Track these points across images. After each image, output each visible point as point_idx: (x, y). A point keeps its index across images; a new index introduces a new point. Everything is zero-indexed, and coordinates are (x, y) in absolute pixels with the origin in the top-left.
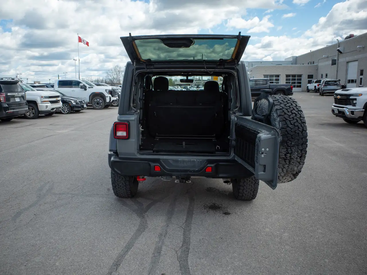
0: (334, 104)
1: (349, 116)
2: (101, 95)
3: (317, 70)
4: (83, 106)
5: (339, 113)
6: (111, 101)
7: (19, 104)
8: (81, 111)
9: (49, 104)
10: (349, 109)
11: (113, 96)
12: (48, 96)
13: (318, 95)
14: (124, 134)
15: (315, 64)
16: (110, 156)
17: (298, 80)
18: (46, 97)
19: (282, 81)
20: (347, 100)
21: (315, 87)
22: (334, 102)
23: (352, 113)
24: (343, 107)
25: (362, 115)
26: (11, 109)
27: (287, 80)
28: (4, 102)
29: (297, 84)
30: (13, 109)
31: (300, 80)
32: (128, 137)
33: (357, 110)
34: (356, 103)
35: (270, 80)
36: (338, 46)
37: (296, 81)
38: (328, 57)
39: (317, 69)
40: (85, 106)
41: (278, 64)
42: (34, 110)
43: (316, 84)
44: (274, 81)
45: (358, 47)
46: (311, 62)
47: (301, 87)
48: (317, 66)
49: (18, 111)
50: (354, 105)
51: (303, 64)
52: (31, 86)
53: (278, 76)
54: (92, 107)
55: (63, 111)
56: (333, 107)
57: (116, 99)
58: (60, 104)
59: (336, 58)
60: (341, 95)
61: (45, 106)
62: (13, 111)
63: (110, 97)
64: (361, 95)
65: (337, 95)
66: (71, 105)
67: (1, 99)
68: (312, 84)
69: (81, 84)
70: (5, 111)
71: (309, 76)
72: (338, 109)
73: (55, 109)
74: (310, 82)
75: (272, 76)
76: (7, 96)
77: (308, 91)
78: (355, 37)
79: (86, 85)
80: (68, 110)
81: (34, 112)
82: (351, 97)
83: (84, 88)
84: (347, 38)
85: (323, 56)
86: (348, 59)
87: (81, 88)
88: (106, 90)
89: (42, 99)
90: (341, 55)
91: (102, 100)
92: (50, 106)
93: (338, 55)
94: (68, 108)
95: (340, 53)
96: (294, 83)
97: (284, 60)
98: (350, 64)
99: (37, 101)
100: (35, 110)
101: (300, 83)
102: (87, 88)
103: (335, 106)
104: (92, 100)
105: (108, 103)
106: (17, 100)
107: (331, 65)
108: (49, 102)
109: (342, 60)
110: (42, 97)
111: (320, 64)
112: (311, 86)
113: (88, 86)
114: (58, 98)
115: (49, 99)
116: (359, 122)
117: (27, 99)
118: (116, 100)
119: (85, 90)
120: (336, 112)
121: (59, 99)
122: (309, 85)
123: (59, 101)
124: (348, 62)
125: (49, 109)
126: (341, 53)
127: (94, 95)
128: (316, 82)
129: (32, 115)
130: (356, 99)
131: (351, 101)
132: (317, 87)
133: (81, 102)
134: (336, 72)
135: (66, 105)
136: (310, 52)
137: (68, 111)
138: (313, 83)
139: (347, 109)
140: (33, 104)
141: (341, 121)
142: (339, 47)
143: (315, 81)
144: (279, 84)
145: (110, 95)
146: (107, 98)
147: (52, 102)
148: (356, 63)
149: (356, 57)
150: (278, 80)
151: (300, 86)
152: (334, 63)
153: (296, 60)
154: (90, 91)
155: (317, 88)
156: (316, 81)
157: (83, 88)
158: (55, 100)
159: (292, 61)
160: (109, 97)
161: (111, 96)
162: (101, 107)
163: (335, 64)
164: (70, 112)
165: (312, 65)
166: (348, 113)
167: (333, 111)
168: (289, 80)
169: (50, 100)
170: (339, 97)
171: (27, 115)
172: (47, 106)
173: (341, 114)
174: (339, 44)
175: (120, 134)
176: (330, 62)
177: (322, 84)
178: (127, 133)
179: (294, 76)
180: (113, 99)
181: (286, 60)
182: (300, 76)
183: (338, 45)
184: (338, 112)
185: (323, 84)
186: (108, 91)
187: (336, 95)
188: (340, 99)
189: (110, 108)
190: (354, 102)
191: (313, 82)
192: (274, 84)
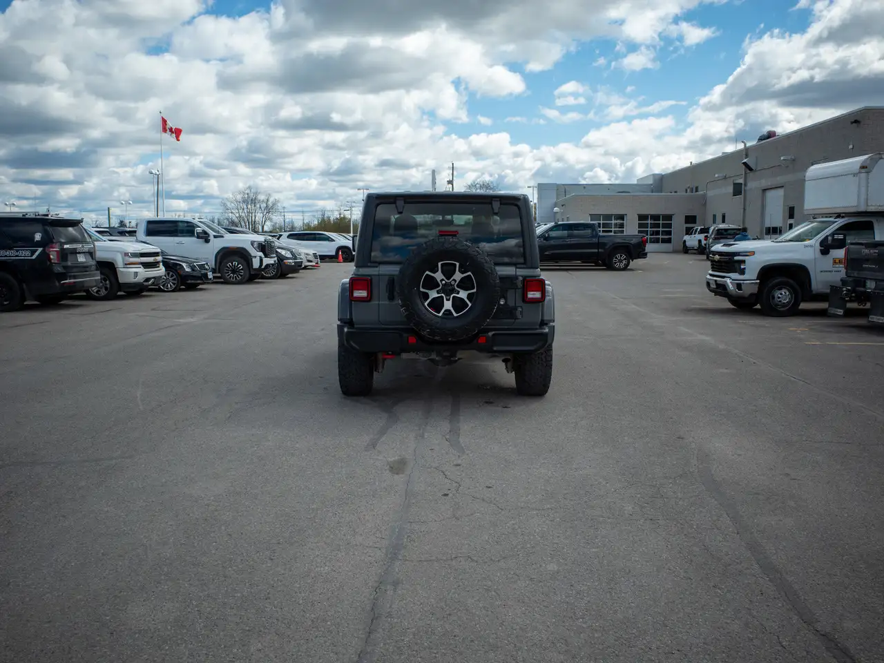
0: (710, 272)
1: (734, 293)
2: (241, 254)
3: (705, 204)
4: (206, 275)
5: (717, 288)
6: (263, 267)
7: (84, 268)
8: (200, 287)
9: (141, 270)
10: (733, 280)
11: (266, 256)
12: (138, 252)
13: (703, 260)
14: (363, 294)
15: (701, 193)
16: (340, 328)
17: (665, 226)
18: (135, 255)
19: (632, 229)
20: (729, 263)
21: (700, 241)
22: (710, 267)
23: (739, 286)
24: (724, 277)
25: (755, 290)
26: (71, 277)
27: (640, 226)
28: (56, 262)
29: (662, 235)
30: (75, 277)
31: (670, 226)
32: (369, 299)
33: (745, 282)
34: (745, 268)
35: (605, 225)
36: (744, 156)
37: (661, 229)
38: (725, 178)
39: (704, 201)
40: (210, 275)
41: (622, 191)
42: (108, 282)
43: (702, 237)
44: (613, 229)
45: (782, 158)
46: (692, 189)
47: (671, 242)
48: (704, 196)
49: (83, 281)
50: (742, 272)
51: (676, 192)
52: (97, 232)
53: (622, 217)
54: (222, 280)
55: (163, 286)
56: (708, 277)
57: (273, 262)
58: (161, 270)
59: (741, 181)
60: (720, 254)
61: (134, 273)
62: (74, 282)
63: (260, 257)
64: (753, 253)
65: (715, 253)
66: (182, 273)
67: (51, 257)
68: (693, 236)
69: (199, 230)
70: (59, 281)
71: (687, 218)
72: (716, 281)
73: (152, 280)
74: (689, 231)
75: (608, 217)
76: (63, 250)
77: (686, 250)
78: (777, 137)
79: (208, 232)
80: (174, 284)
81: (108, 286)
82: (736, 258)
83: (205, 237)
84: (761, 139)
85: (716, 176)
86: (764, 183)
87: (198, 237)
88: (252, 243)
89: (127, 258)
90: (751, 174)
91: (245, 263)
92: (143, 273)
93: (746, 173)
94: (174, 280)
95: (748, 171)
96: (657, 233)
97: (636, 182)
98: (770, 194)
99: (116, 261)
100: (110, 282)
101: (669, 233)
102: (211, 238)
103: (711, 275)
104: (220, 263)
105: (256, 269)
106: (81, 259)
107: (732, 194)
108: (141, 266)
109: (754, 185)
110: (126, 254)
111: (710, 193)
112: (692, 240)
113: (212, 233)
114: (157, 258)
115: (142, 258)
116: (756, 307)
117: (99, 258)
118: (273, 265)
119: (207, 241)
120: (713, 286)
121: (159, 258)
122: (686, 238)
123: (158, 263)
124: (764, 190)
125: (140, 279)
126: (751, 169)
127: (227, 254)
128: (702, 231)
129: (103, 292)
130: (744, 262)
131: (736, 265)
132: (703, 242)
133: (202, 267)
134: (742, 210)
135: (171, 273)
136: (689, 165)
137: (174, 286)
138: (695, 234)
139: (730, 280)
140: (107, 268)
141: (726, 304)
142: (747, 156)
143: (699, 228)
144: (625, 234)
145: (261, 254)
146: (253, 259)
147: (146, 265)
148: (781, 192)
149: (780, 180)
150: (622, 226)
151: (669, 241)
152: (738, 190)
153: (661, 182)
154: (216, 245)
155: (703, 245)
156: (701, 229)
157: (201, 238)
158: (152, 261)
159: (652, 185)
160: (258, 258)
161: (263, 256)
162: (241, 279)
163: (740, 193)
164: (178, 288)
165: (694, 193)
166: (731, 287)
167: (708, 284)
168: (646, 226)
169: (142, 261)
170: (717, 257)
171: (93, 291)
172: (136, 273)
173: (720, 290)
174: (746, 152)
175: (357, 294)
176: (731, 189)
177: (711, 236)
178: (368, 294)
179: (655, 217)
180: (267, 261)
181: (640, 183)
182: (669, 217)
183: (744, 153)
184: (715, 287)
185: (713, 236)
186: (256, 245)
187: (713, 255)
188: (719, 261)
189: (258, 283)
190: (742, 267)
191: (696, 231)
192: (612, 234)
